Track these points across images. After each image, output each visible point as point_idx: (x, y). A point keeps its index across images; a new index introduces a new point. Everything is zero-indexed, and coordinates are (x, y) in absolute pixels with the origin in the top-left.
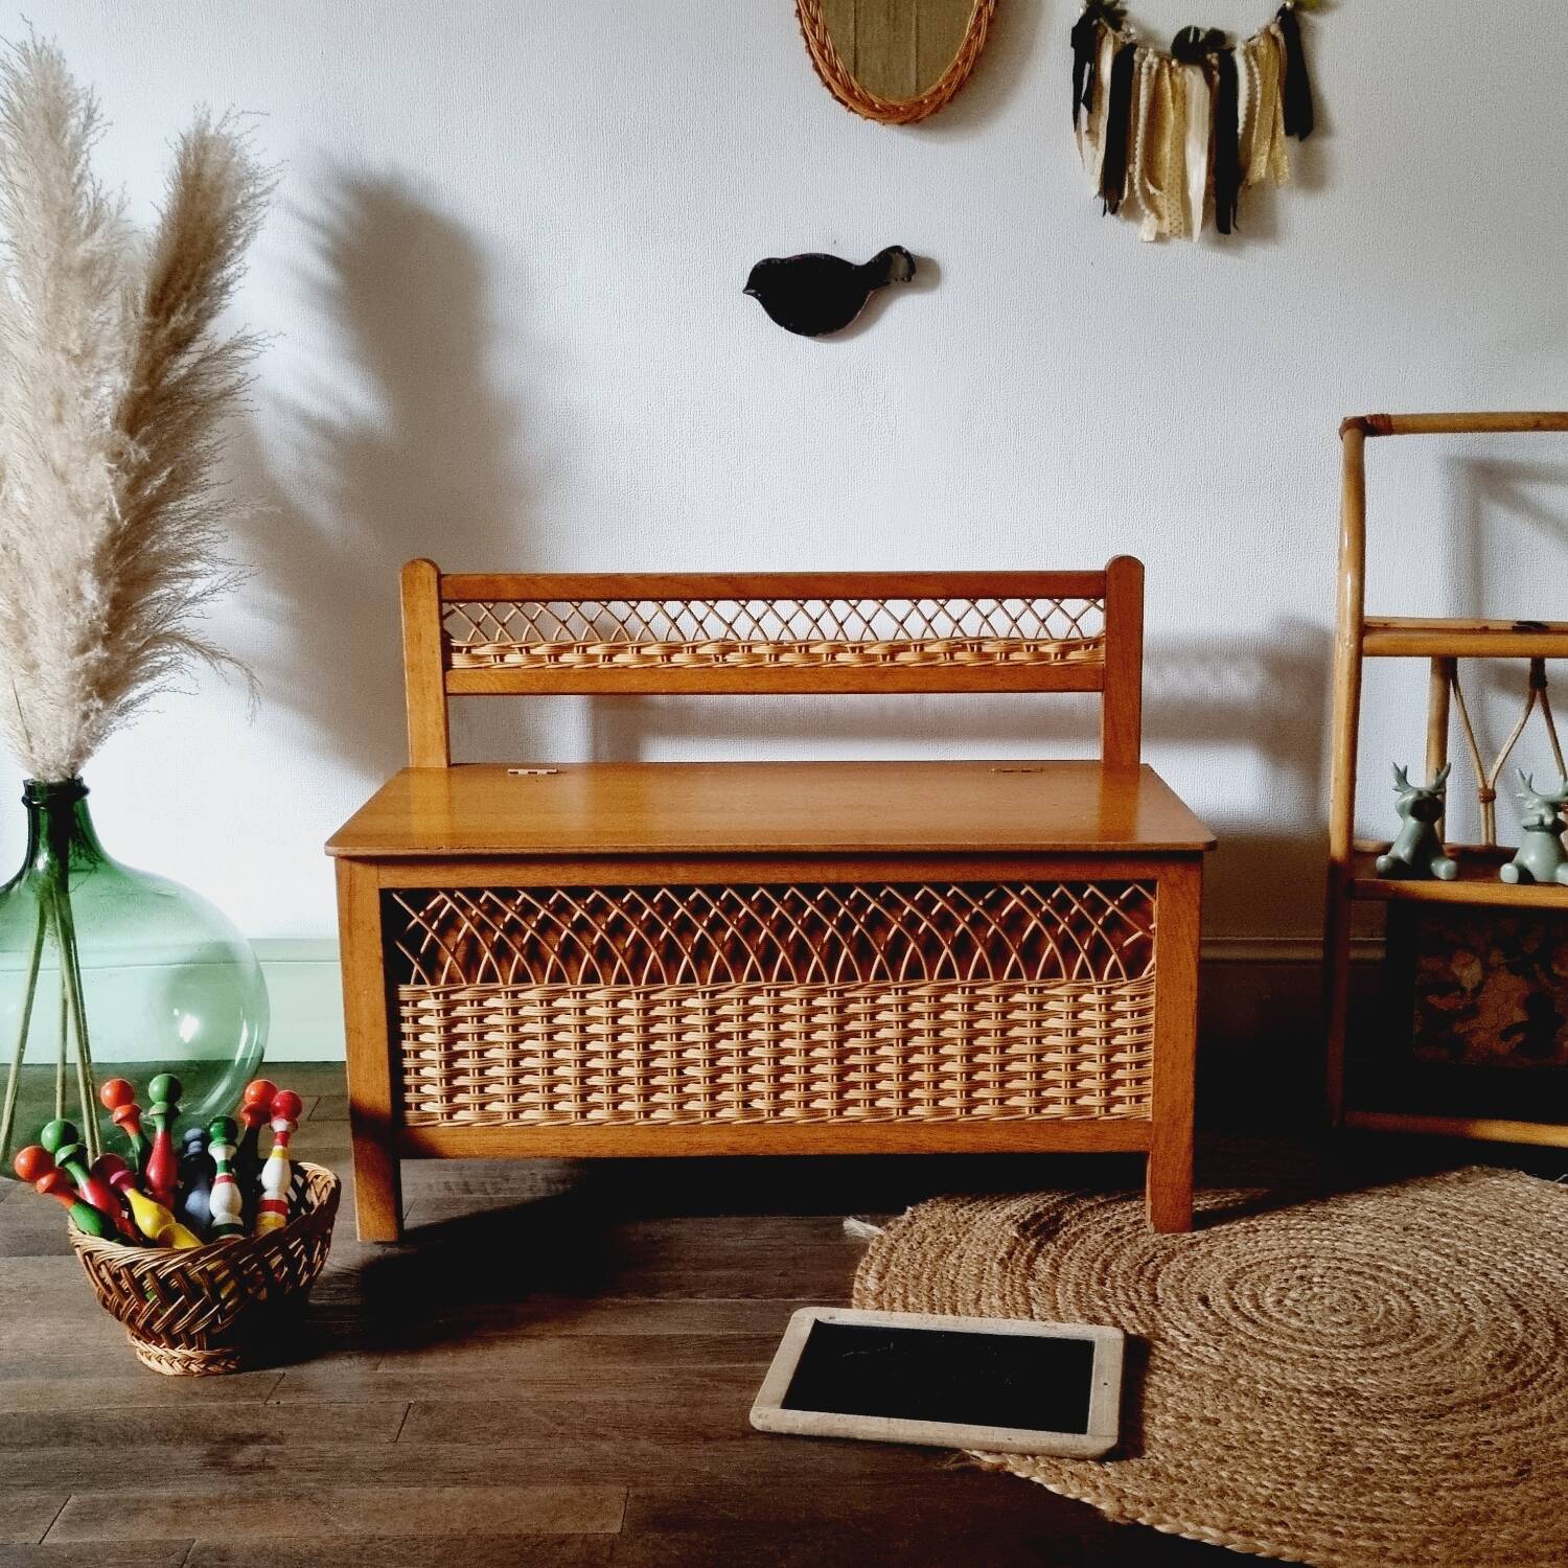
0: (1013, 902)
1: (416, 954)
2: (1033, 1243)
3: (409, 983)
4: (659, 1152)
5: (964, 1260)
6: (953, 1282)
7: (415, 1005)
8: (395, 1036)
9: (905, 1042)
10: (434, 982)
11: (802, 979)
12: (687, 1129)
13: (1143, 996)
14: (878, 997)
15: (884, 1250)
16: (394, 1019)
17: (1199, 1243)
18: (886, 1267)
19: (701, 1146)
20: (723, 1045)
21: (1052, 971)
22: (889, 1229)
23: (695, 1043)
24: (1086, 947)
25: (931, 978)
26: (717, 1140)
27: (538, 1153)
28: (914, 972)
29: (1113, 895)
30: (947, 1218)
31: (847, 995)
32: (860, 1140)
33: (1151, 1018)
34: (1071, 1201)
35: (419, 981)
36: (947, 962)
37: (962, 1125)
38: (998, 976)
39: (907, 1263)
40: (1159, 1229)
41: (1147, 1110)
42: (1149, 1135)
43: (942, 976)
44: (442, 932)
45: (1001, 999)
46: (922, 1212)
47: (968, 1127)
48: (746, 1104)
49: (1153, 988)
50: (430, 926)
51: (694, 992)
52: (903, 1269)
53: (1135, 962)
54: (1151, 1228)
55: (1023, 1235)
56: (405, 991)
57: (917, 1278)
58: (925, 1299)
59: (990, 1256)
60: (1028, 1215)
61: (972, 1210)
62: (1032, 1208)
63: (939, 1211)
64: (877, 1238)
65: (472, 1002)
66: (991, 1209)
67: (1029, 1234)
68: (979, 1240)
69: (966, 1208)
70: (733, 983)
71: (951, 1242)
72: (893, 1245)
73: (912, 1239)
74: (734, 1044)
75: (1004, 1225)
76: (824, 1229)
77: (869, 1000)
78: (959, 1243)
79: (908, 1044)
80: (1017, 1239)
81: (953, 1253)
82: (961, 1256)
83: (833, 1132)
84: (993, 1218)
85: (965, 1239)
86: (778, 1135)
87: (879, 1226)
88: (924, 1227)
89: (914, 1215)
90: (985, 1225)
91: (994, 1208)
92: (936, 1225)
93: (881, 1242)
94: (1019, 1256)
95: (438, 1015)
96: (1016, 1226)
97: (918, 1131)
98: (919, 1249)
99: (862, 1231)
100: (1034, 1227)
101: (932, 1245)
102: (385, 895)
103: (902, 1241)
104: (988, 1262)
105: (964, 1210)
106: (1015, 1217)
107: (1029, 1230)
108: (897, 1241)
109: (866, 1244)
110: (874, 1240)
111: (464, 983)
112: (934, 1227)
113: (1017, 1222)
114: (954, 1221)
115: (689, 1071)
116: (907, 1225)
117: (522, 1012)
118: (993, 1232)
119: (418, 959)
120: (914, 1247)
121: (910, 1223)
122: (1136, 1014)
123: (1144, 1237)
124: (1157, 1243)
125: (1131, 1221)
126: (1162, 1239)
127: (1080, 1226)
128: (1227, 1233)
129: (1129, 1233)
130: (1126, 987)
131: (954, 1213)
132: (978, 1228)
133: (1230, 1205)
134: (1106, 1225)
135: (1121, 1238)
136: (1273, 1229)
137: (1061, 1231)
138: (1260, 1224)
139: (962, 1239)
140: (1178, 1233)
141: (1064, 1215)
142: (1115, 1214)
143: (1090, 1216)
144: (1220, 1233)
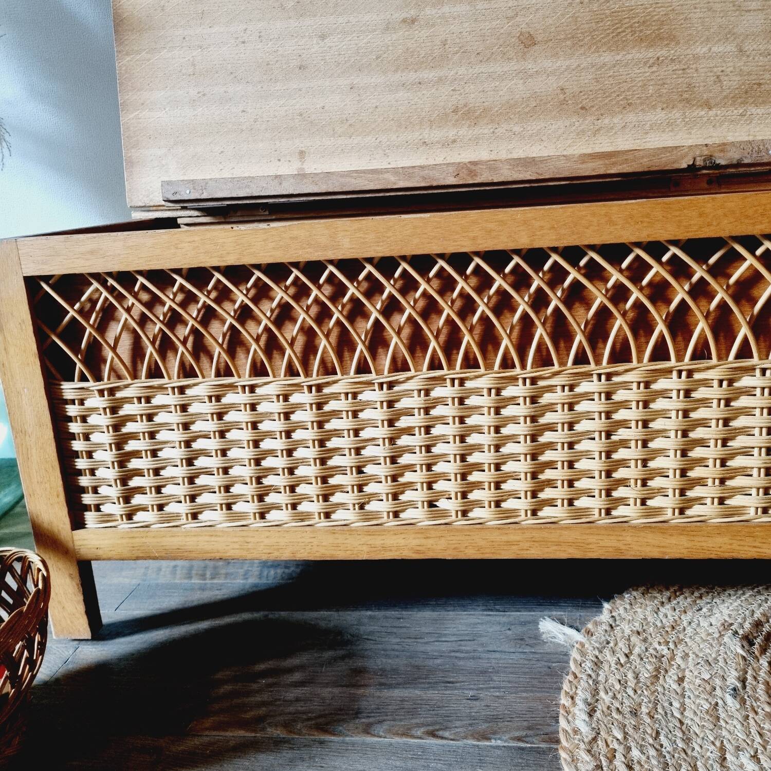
0: (745, 265)
1: (76, 349)
2: (764, 663)
3: (73, 381)
4: (341, 555)
5: (685, 684)
6: (681, 723)
7: (82, 402)
8: (63, 438)
9: (608, 435)
10: (98, 378)
11: (490, 366)
12: (369, 531)
14: (578, 385)
15: (588, 665)
18: (595, 693)
19: (384, 548)
20: (404, 441)
22: (589, 633)
23: (374, 439)
25: (640, 360)
26: (402, 542)
27: (218, 556)
28: (621, 355)
30: (650, 619)
31: (541, 383)
32: (558, 544)
35: (83, 378)
36: (661, 341)
37: (676, 527)
38: (723, 356)
39: (618, 686)
43: (654, 358)
44: (102, 328)
45: (725, 384)
46: (621, 611)
47: (681, 530)
48: (431, 504)
50: (88, 321)
51: (370, 383)
52: (614, 697)
56: (69, 389)
57: (635, 713)
58: (652, 752)
59: (718, 682)
60: (747, 623)
61: (675, 610)
62: (747, 613)
63: (639, 610)
64: (577, 646)
65: (139, 399)
66: (697, 611)
67: (756, 649)
68: (697, 656)
69: (668, 606)
70: (412, 373)
71: (663, 656)
72: (597, 657)
73: (617, 649)
74: (417, 440)
75: (721, 636)
76: (519, 630)
77: (567, 388)
78: (673, 658)
79: (613, 437)
80: (744, 658)
81: (670, 674)
82: (681, 680)
83: (528, 535)
84: (704, 624)
85: (679, 654)
86: (467, 537)
87: (578, 630)
88: (627, 632)
89: (614, 614)
90: (697, 633)
91: (701, 609)
92: (640, 630)
93: (583, 654)
94: (754, 683)
95: (106, 414)
96: (738, 639)
97: (624, 534)
98: (628, 665)
99: (561, 636)
100: (759, 640)
101: (642, 659)
102: (32, 283)
103: (607, 652)
104: (718, 692)
105: (666, 609)
106: (732, 624)
107: (754, 644)
108: (601, 652)
109: (566, 655)
110: (575, 649)
111: (129, 381)
112: (638, 633)
113: (736, 633)
114: (659, 624)
115: (369, 469)
116: (608, 628)
117: (191, 410)
118: (712, 645)
119: (79, 356)
120: (622, 662)
121: (611, 626)
131: (656, 613)
132: (691, 637)
139: (676, 652)
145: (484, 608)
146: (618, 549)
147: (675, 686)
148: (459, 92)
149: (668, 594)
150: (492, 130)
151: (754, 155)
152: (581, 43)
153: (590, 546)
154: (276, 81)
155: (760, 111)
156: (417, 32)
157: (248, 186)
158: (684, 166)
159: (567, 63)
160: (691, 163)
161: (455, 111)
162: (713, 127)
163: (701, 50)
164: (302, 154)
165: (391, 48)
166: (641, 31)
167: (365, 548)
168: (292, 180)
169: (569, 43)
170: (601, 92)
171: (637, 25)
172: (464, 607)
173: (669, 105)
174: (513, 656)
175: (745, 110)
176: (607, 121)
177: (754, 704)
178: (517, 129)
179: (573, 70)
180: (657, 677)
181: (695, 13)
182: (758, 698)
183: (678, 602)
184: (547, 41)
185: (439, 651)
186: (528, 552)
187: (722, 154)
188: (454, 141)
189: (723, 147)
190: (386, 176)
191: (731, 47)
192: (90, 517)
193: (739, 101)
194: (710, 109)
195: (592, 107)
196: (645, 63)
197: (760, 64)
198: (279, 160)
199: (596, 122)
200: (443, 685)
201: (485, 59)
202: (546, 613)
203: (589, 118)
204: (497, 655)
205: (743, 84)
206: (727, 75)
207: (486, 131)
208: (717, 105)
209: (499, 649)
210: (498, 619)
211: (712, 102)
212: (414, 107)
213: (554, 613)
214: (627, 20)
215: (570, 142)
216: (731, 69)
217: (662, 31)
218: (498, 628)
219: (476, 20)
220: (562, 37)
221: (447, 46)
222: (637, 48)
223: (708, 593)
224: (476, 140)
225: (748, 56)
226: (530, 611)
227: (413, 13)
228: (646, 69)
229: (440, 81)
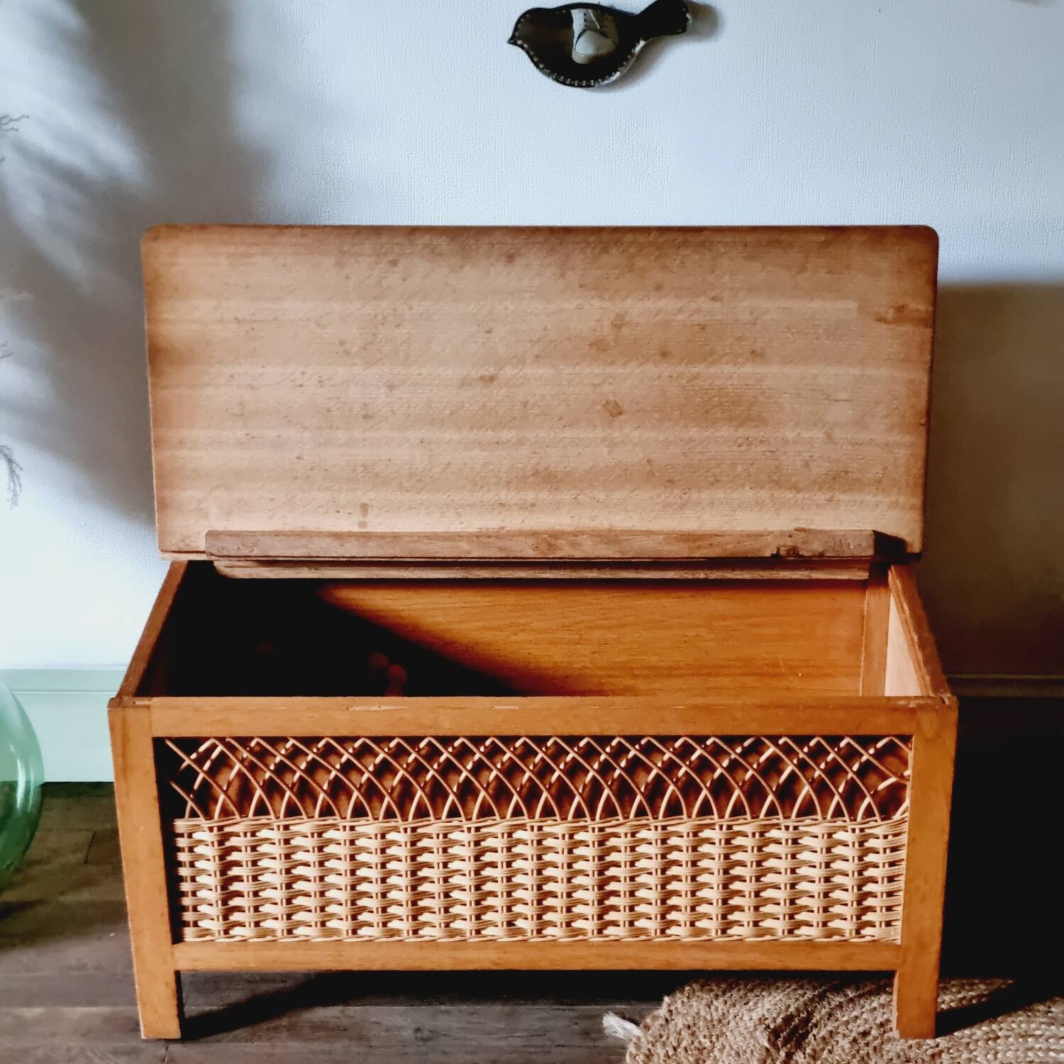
0: (770, 752)
1: (189, 790)
2: (782, 1054)
3: (183, 817)
4: (427, 966)
7: (190, 836)
8: (172, 865)
9: (664, 872)
10: (208, 816)
12: (453, 947)
13: (895, 836)
14: (638, 833)
15: (641, 1057)
16: (170, 849)
17: (941, 1052)
20: (488, 872)
21: (807, 811)
22: (647, 1028)
23: (461, 870)
25: (689, 817)
26: (483, 956)
29: (868, 746)
30: (702, 1013)
31: (608, 831)
33: (902, 854)
34: (822, 997)
35: (193, 814)
36: (706, 802)
37: (717, 944)
41: (896, 934)
42: (897, 956)
43: (700, 813)
44: (213, 772)
45: (757, 835)
46: (679, 1005)
47: (723, 946)
48: (510, 924)
49: (905, 827)
50: (201, 766)
51: (459, 827)
53: (888, 804)
54: (895, 1034)
55: (774, 1045)
56: (181, 825)
60: (780, 1018)
61: (726, 1003)
62: (783, 1008)
63: (695, 1004)
64: (634, 1040)
65: (245, 834)
66: (745, 1004)
67: (780, 1042)
68: (731, 1048)
69: (721, 1000)
70: (497, 819)
71: (705, 1048)
72: (649, 1050)
73: (668, 1043)
74: (498, 873)
75: (756, 1029)
76: (585, 1024)
77: (629, 835)
78: (712, 1050)
79: (667, 873)
80: (767, 1050)
83: (594, 951)
84: (746, 1018)
85: (718, 1045)
86: (542, 952)
87: (637, 1023)
88: (680, 1026)
89: (671, 1008)
90: (738, 1027)
91: (748, 1003)
92: (691, 1024)
93: (638, 1047)
95: (213, 846)
96: (767, 1033)
97: (675, 950)
98: (674, 1057)
99: (621, 1031)
100: (785, 1033)
101: (686, 1051)
102: (158, 743)
103: (659, 1045)
105: (719, 1003)
106: (767, 1019)
107: (780, 1037)
108: (653, 1045)
109: (624, 1048)
110: (632, 1044)
111: (237, 817)
112: (689, 1027)
113: (768, 1027)
114: (709, 1018)
115: (455, 894)
116: (663, 1022)
117: (293, 842)
118: (745, 1039)
119: (191, 796)
120: (670, 1054)
121: (667, 1021)
122: (888, 851)
123: (890, 1045)
124: (902, 1053)
125: (878, 1021)
126: (906, 1048)
127: (829, 1028)
128: (968, 1040)
129: (875, 1038)
130: (880, 828)
131: (709, 1007)
132: (732, 1030)
133: (974, 1002)
134: (854, 1026)
135: (867, 1044)
136: (1013, 1035)
137: (810, 1036)
138: (1001, 1030)
139: (716, 1045)
140: (921, 1040)
141: (815, 1014)
142: (863, 1013)
143: (839, 1015)
144: (962, 1041)
145: (553, 1002)
148: (538, 456)
149: (724, 986)
150: (573, 497)
152: (669, 417)
153: (646, 960)
154: (338, 428)
155: (847, 497)
156: (496, 391)
157: (306, 547)
158: (768, 554)
159: (655, 435)
160: (775, 552)
161: (536, 473)
162: (801, 510)
163: (791, 434)
164: (364, 508)
166: (731, 410)
169: (656, 415)
170: (689, 466)
171: (726, 404)
172: (535, 1002)
173: (758, 485)
174: (579, 1050)
175: (833, 496)
176: (694, 496)
183: (732, 995)
184: (634, 412)
185: (512, 1047)
186: (594, 964)
187: (806, 546)
188: (533, 505)
191: (819, 434)
192: (189, 933)
193: (827, 486)
194: (798, 492)
195: (680, 480)
196: (735, 442)
197: (847, 452)
198: (338, 512)
199: (683, 496)
201: (568, 424)
202: (611, 1007)
203: (676, 492)
204: (565, 1050)
205: (831, 470)
206: (815, 461)
207: (567, 497)
208: (804, 488)
209: (567, 1044)
210: (565, 1013)
211: (800, 485)
213: (618, 1007)
215: (655, 513)
216: (818, 455)
217: (752, 412)
218: (564, 1023)
221: (528, 408)
222: (726, 427)
224: (558, 506)
225: (836, 444)
227: (492, 370)
228: (736, 448)
229: (520, 442)
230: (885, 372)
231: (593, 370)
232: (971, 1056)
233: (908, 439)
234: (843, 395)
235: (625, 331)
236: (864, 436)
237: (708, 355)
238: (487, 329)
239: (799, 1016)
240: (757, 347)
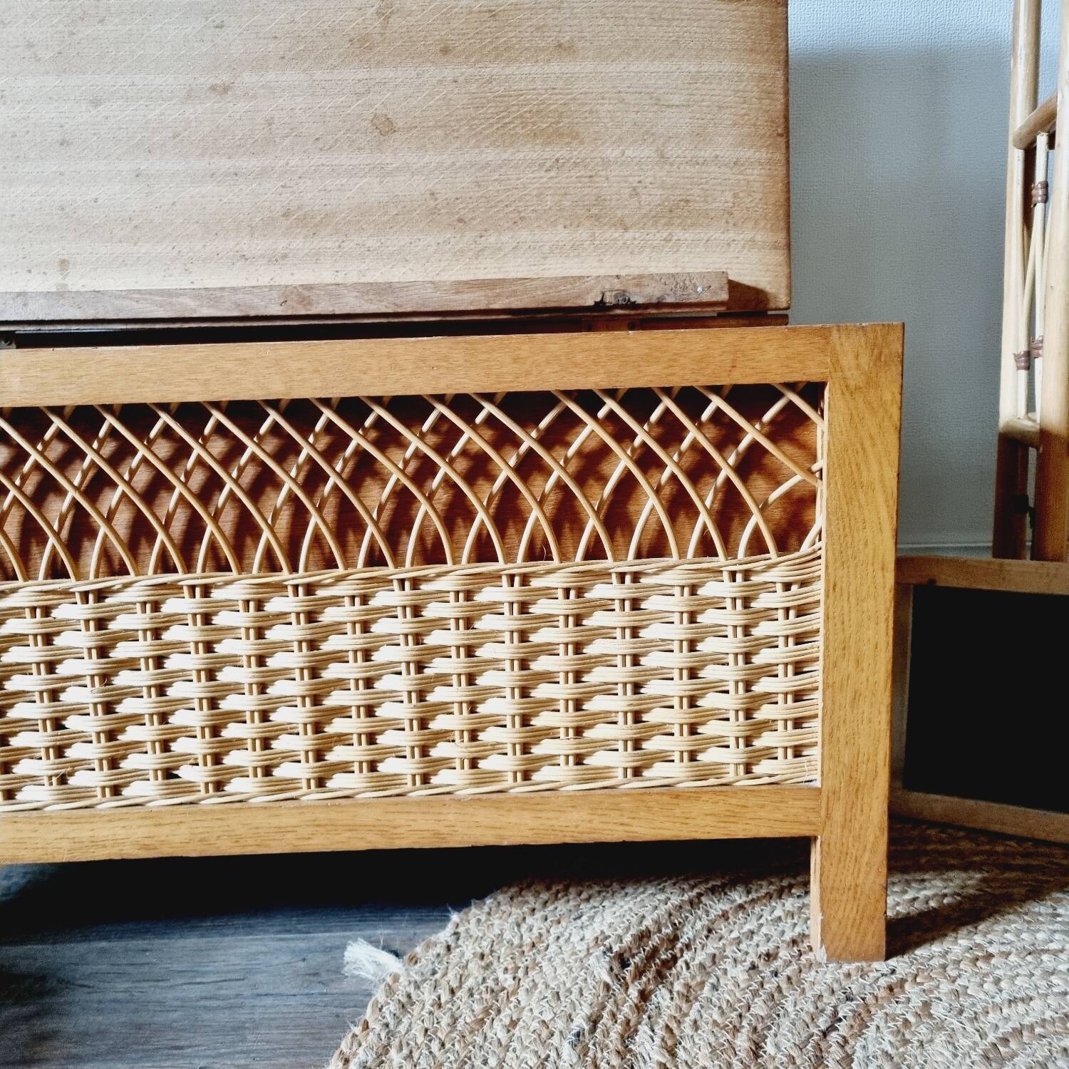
0: (585, 433)
2: (634, 992)
5: (516, 1031)
9: (420, 668)
11: (245, 568)
13: (803, 584)
14: (372, 595)
15: (391, 1008)
17: (902, 982)
18: (383, 1051)
19: (94, 843)
20: (124, 679)
21: (656, 548)
22: (413, 960)
23: (77, 677)
24: (708, 503)
25: (456, 560)
26: (122, 833)
28: (431, 554)
29: (753, 415)
30: (507, 936)
31: (321, 593)
32: (353, 828)
33: (817, 619)
34: (695, 904)
36: (483, 535)
38: (567, 555)
39: (420, 1039)
40: (836, 956)
41: (813, 768)
42: (816, 811)
43: (476, 557)
45: (573, 594)
46: (472, 922)
47: (523, 803)
48: (169, 774)
51: (67, 593)
53: (789, 526)
54: (820, 954)
55: (619, 978)
59: (560, 1024)
60: (629, 935)
61: (546, 919)
62: (634, 920)
63: (497, 922)
64: (389, 980)
66: (575, 919)
67: (628, 973)
68: (547, 986)
69: (538, 915)
70: (132, 577)
71: (503, 989)
73: (443, 982)
74: (142, 678)
75: (589, 954)
76: (318, 960)
77: (357, 600)
78: (515, 992)
79: (426, 670)
80: (607, 987)
81: (502, 1016)
82: (514, 1023)
84: (575, 939)
85: (526, 983)
86: (219, 823)
87: (397, 954)
88: (468, 955)
89: (458, 930)
90: (561, 953)
91: (579, 917)
92: (487, 951)
93: (390, 991)
94: (610, 1023)
96: (608, 959)
97: (444, 810)
98: (449, 1006)
99: (370, 967)
100: (637, 959)
101: (472, 995)
103: (426, 987)
104: (555, 1040)
105: (535, 921)
106: (607, 937)
107: (629, 965)
108: (417, 987)
109: (368, 995)
110: (382, 986)
112: (482, 956)
113: (610, 949)
114: (516, 941)
115: (72, 723)
116: (442, 951)
118: (571, 970)
120: (443, 1000)
121: (449, 948)
122: (792, 613)
123: (813, 973)
124: (836, 986)
125: (787, 937)
126: (842, 977)
127: (710, 949)
128: (942, 961)
129: (788, 964)
130: (776, 569)
131: (519, 926)
132: (550, 960)
133: (933, 904)
134: (748, 946)
135: (776, 974)
136: (1014, 950)
137: (680, 963)
138: (991, 943)
139: (521, 983)
140: (864, 964)
141: (685, 929)
142: (762, 925)
143: (724, 932)
144: (931, 963)
145: (279, 928)
146: (437, 834)
147: (502, 1035)
148: (289, 190)
149: (545, 896)
150: (337, 244)
151: (679, 293)
152: (456, 134)
153: (398, 831)
154: (26, 160)
155: (689, 235)
156: (231, 104)
158: (590, 302)
159: (438, 159)
160: (599, 299)
161: (286, 215)
162: (631, 253)
163: (613, 153)
164: (64, 264)
165: (194, 124)
166: (534, 123)
167: (65, 844)
168: (42, 301)
169: (439, 132)
170: (483, 200)
171: (528, 115)
172: (250, 929)
173: (573, 222)
174: (292, 1001)
175: (670, 234)
176: (492, 239)
177: (599, 1055)
178: (371, 243)
179: (447, 169)
180: (482, 1022)
181: (602, 104)
182: (607, 1046)
183: (556, 908)
184: (411, 129)
185: (183, 1000)
186: (310, 842)
187: (637, 290)
188: (285, 256)
189: (639, 280)
190: (181, 300)
191: (649, 152)
193: (663, 221)
194: (626, 229)
195: (473, 219)
196: (541, 165)
197: (687, 175)
198: (29, 271)
199: (478, 239)
200: (166, 1051)
201: (327, 147)
203: (469, 234)
204: (269, 1001)
205: (667, 199)
206: (646, 187)
207: (329, 244)
208: (634, 225)
209: (276, 991)
210: (292, 944)
211: (628, 221)
212: (227, 207)
214: (516, 108)
215: (443, 264)
216: (649, 180)
217: (561, 125)
218: (285, 959)
219: (313, 94)
220: (431, 124)
221: (274, 127)
222: (529, 146)
223: (599, 892)
224: (316, 256)
225: (672, 164)
226: (345, 930)
227: (225, 78)
228: (543, 173)
229: (264, 173)
230: (728, 66)
231: (354, 74)
232: (956, 986)
233: (763, 155)
234: (676, 99)
235: (396, 22)
236: (707, 153)
237: (502, 52)
238: (218, 22)
239: (660, 931)
240: (565, 39)
